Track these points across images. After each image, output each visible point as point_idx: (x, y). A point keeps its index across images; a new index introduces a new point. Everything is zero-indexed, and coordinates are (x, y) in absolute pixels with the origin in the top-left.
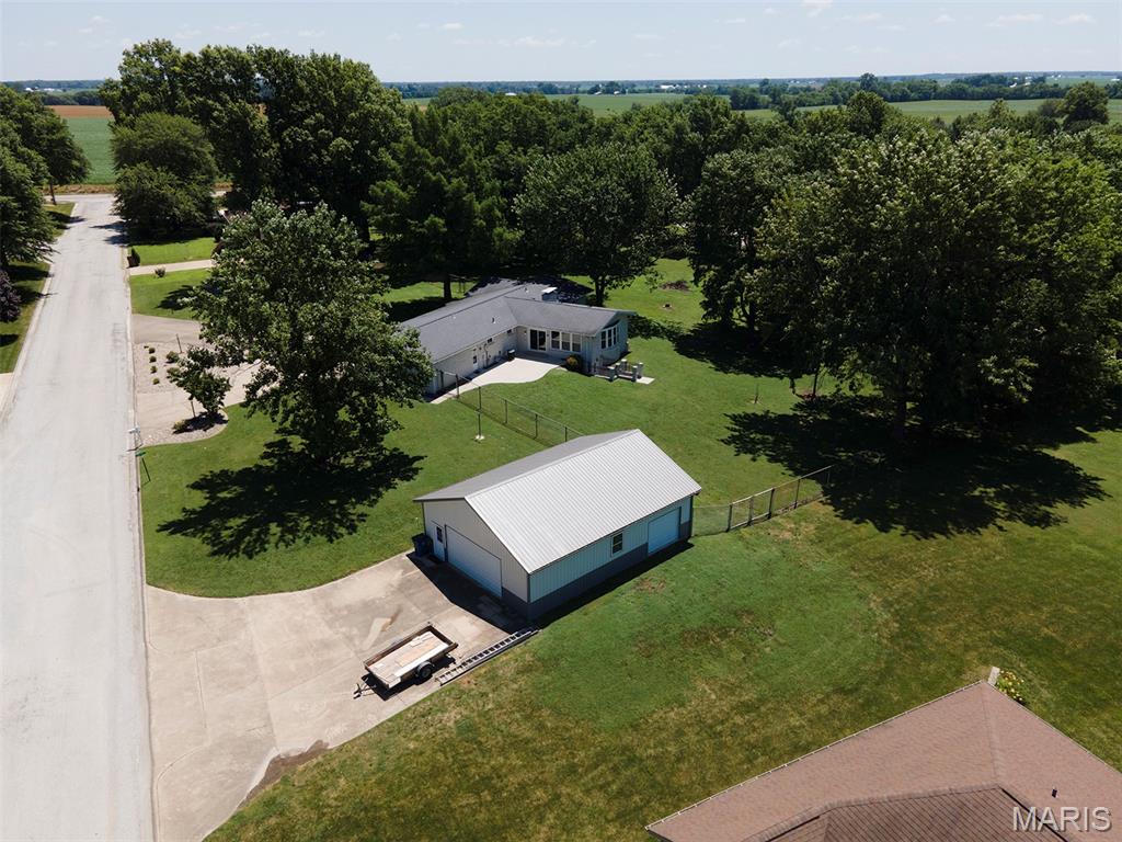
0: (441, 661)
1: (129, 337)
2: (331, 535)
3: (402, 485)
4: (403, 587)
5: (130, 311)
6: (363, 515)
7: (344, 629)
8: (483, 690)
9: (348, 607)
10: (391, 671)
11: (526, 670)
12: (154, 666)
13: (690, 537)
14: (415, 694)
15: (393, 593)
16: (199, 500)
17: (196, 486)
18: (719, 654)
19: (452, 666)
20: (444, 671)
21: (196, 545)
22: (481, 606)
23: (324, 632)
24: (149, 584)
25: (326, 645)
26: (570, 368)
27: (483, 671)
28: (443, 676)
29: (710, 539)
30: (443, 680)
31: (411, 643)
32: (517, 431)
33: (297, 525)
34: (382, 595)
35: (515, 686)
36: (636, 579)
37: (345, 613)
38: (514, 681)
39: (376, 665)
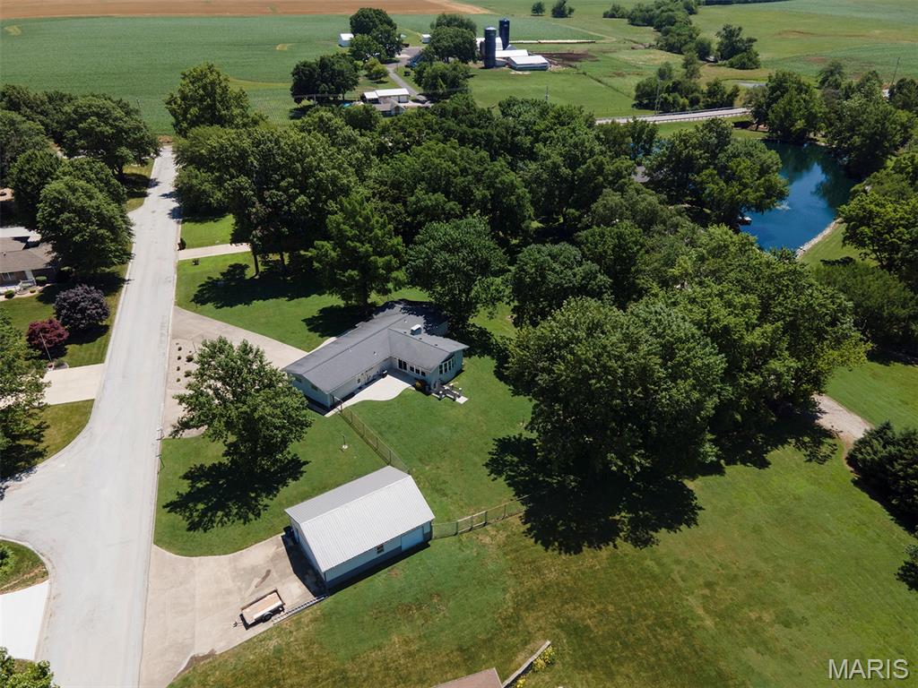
0: (276, 611)
1: (170, 331)
2: (246, 520)
3: (291, 482)
4: (274, 559)
5: (173, 302)
6: (266, 506)
7: (239, 584)
8: (292, 629)
9: (244, 569)
10: (252, 615)
11: (315, 620)
12: (150, 597)
13: (431, 539)
14: (262, 628)
15: (268, 562)
16: (185, 487)
17: (186, 477)
18: (411, 621)
19: (282, 613)
20: (278, 615)
21: (179, 520)
22: (307, 577)
23: (229, 584)
24: (155, 543)
25: (229, 592)
26: (417, 389)
27: (294, 618)
28: (277, 619)
29: (441, 541)
30: (276, 621)
31: (265, 599)
32: (368, 443)
33: (230, 511)
34: (262, 562)
35: (306, 629)
36: (390, 568)
37: (242, 572)
38: (307, 626)
39: (248, 610)
